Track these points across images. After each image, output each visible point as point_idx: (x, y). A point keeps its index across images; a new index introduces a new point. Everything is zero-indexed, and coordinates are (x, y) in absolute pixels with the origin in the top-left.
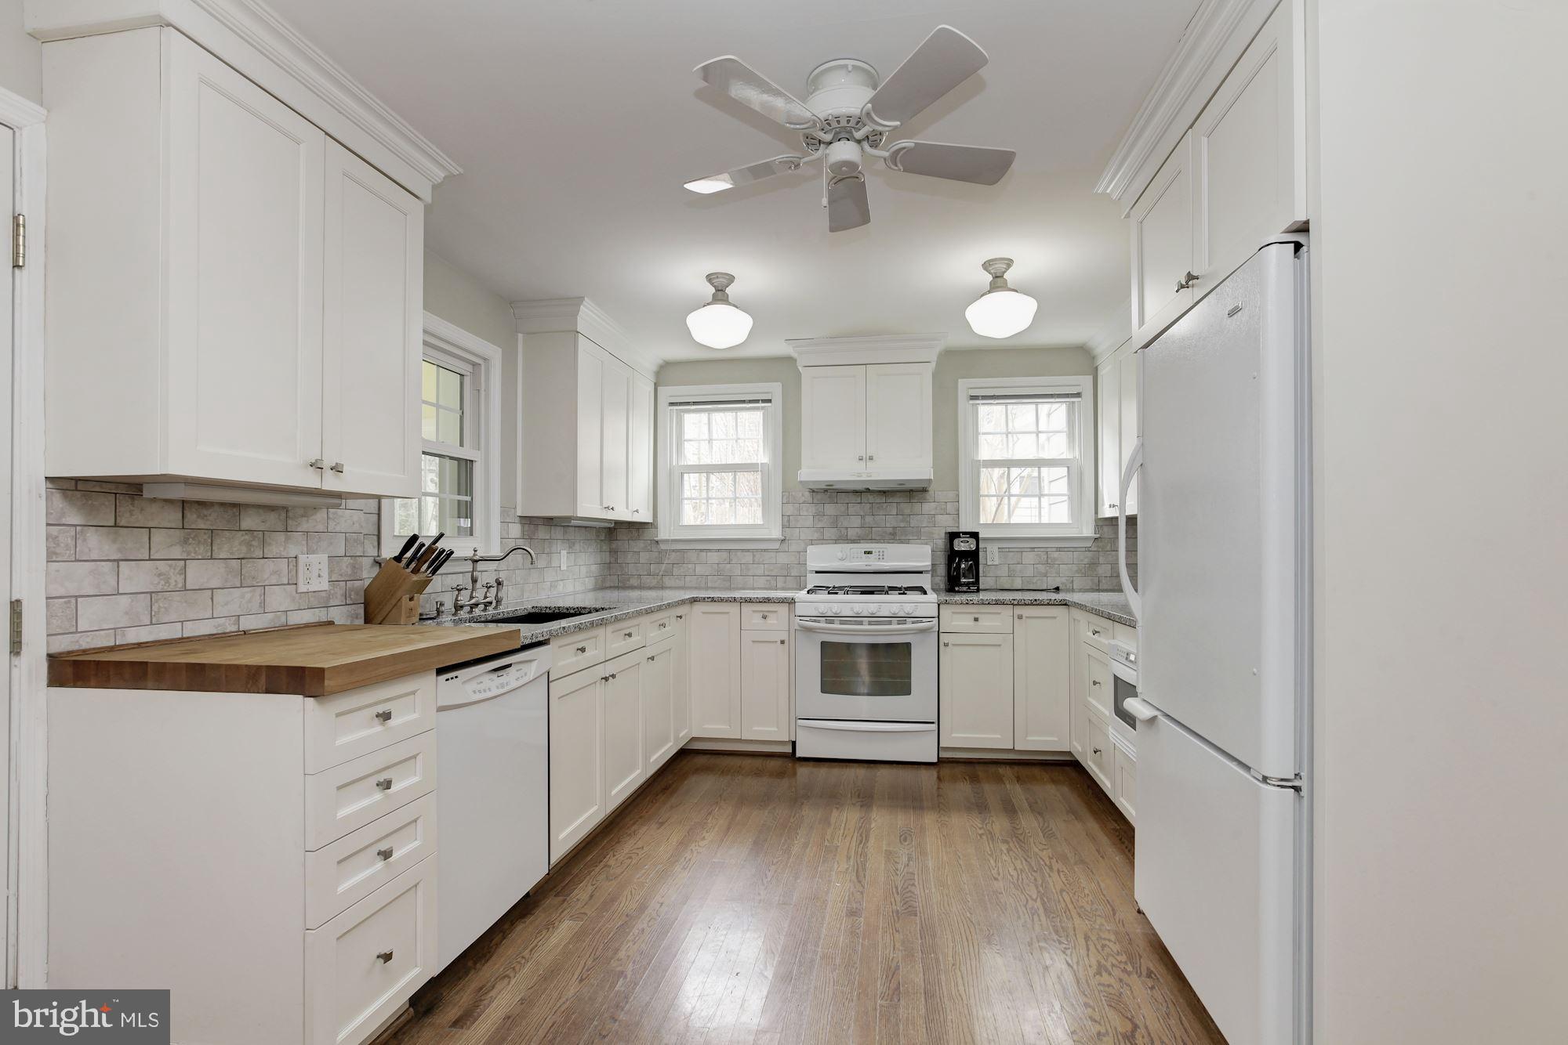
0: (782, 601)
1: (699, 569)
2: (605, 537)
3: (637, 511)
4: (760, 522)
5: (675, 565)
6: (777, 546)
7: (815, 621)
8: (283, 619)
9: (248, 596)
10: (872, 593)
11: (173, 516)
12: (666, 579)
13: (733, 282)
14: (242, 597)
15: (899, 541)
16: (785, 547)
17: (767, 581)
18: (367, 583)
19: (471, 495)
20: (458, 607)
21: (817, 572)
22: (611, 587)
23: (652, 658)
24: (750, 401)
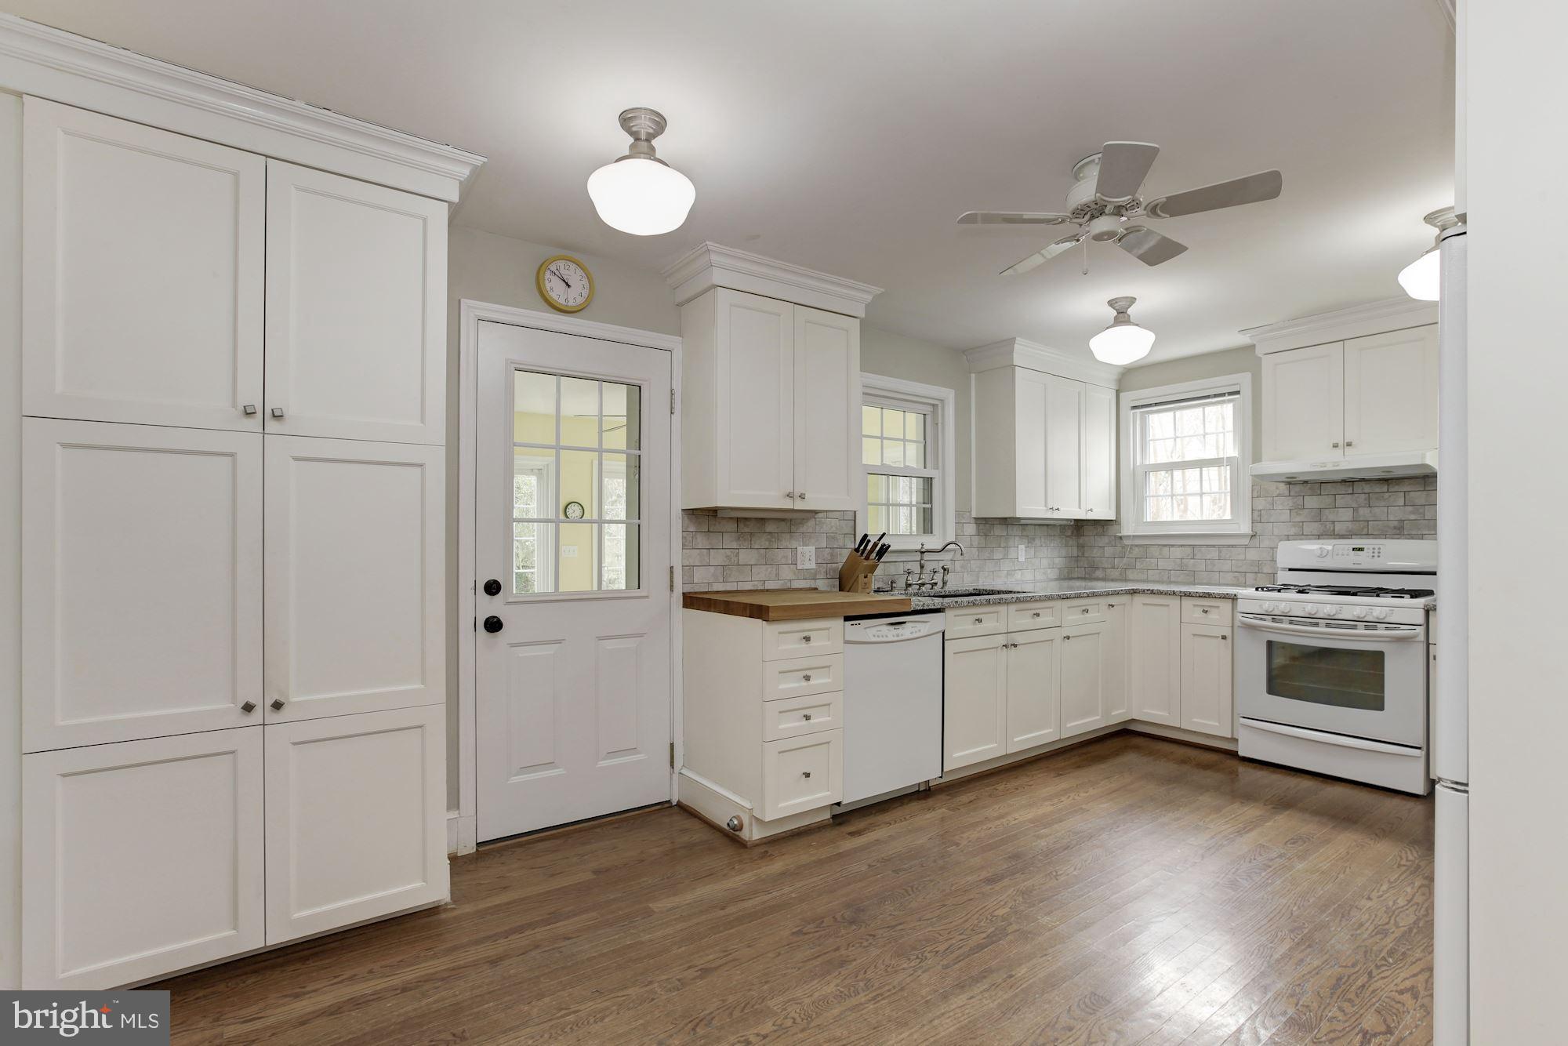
0: (1224, 597)
1: (1162, 564)
2: (1072, 532)
3: (1091, 510)
4: (1228, 516)
5: (1138, 560)
6: (1246, 541)
7: (1261, 619)
8: (789, 584)
9: (769, 570)
10: (1355, 594)
11: (732, 526)
12: (1129, 572)
13: (1134, 303)
14: (767, 570)
15: (1408, 537)
16: (1256, 541)
17: (1235, 577)
18: (840, 566)
19: (931, 503)
20: (908, 585)
21: (1290, 570)
22: (1078, 578)
23: (1068, 638)
24: (1215, 396)
